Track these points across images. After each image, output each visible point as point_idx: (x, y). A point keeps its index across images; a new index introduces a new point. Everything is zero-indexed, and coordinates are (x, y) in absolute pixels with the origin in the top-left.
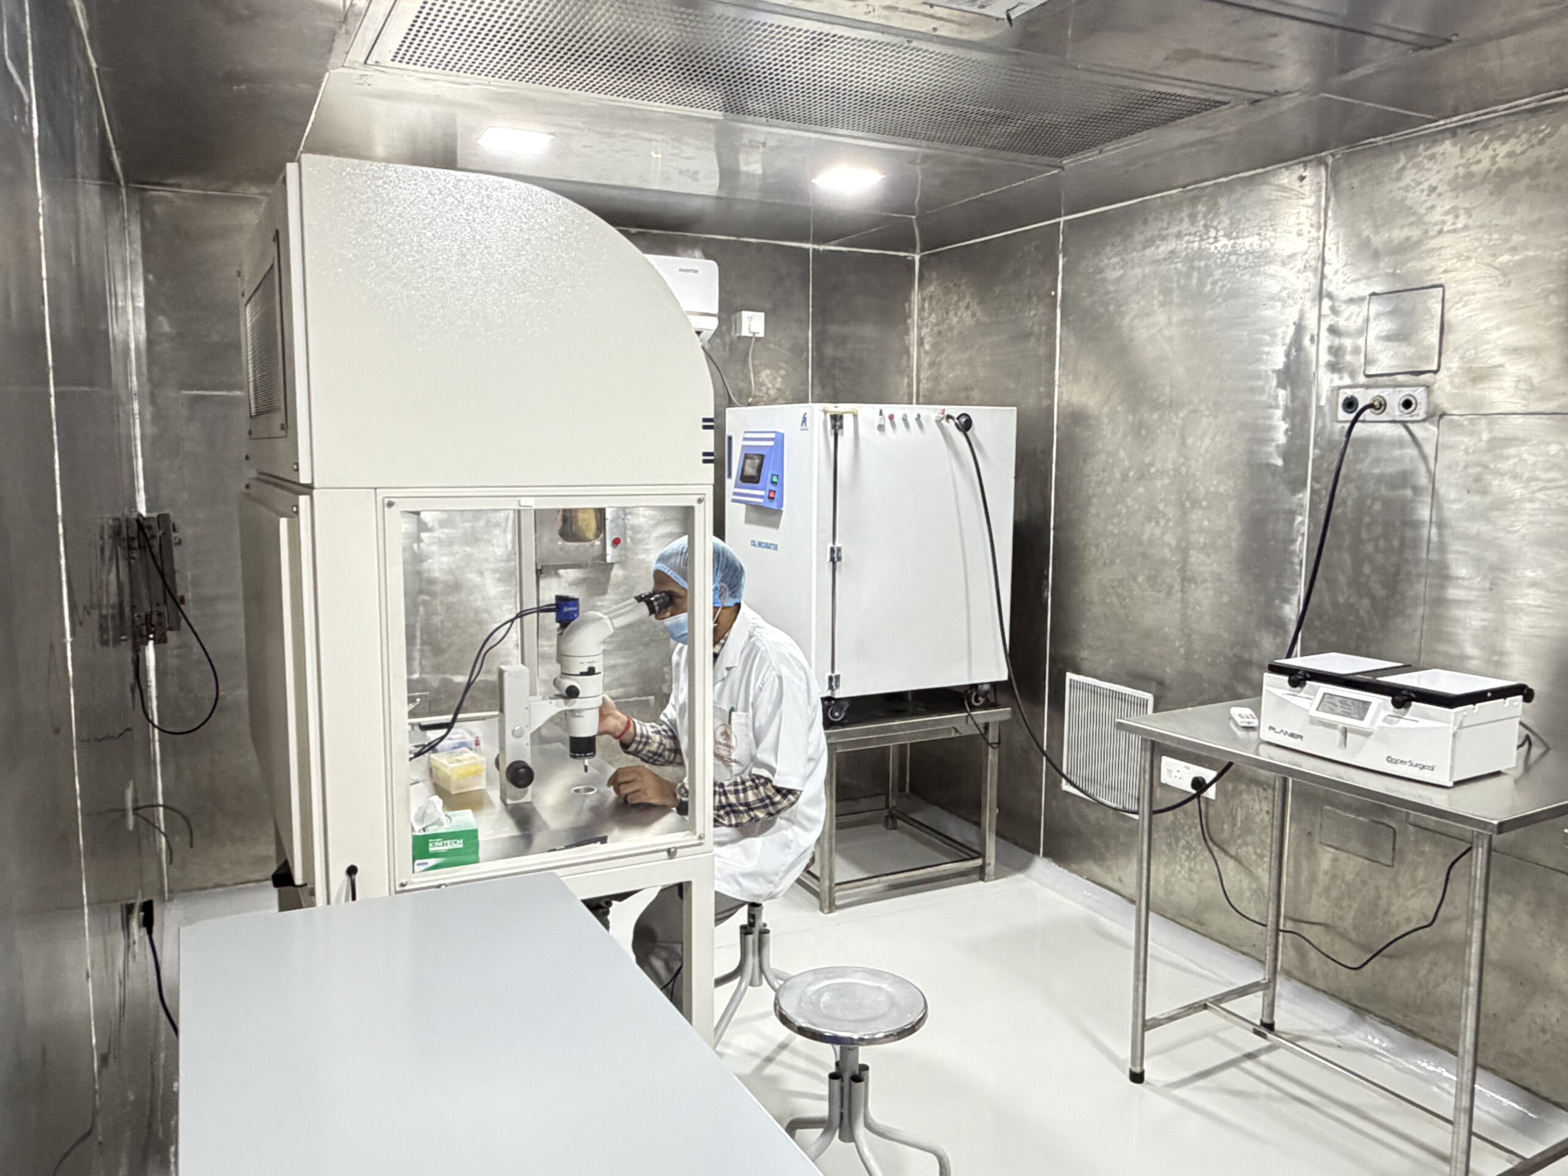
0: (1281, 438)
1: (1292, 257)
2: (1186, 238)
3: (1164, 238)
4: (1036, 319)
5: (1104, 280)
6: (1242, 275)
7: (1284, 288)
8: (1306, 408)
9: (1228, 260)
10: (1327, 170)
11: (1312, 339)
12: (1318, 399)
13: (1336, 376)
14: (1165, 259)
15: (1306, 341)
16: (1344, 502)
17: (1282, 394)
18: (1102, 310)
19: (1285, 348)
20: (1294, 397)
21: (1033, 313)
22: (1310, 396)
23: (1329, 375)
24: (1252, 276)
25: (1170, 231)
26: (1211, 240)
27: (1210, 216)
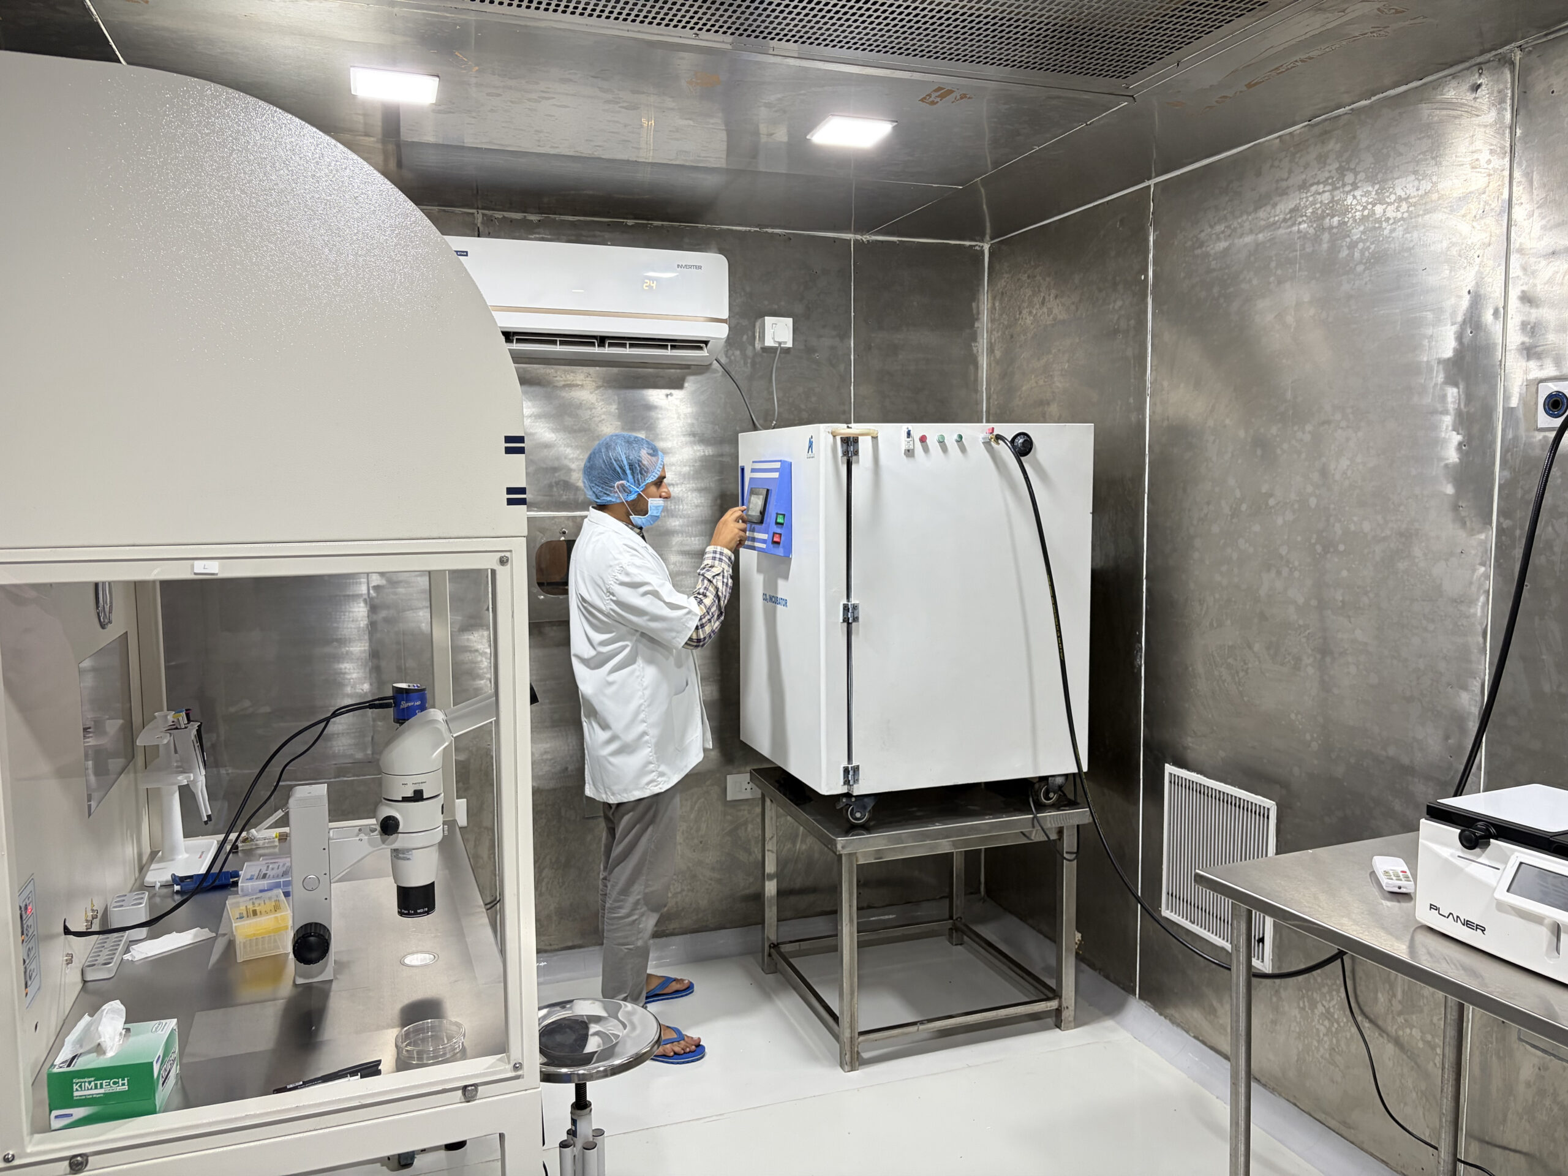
0: (1452, 456)
1: (1464, 198)
2: (1314, 188)
3: (1284, 193)
4: (1123, 312)
5: (1207, 255)
6: (1393, 231)
7: (1454, 244)
8: (1488, 412)
9: (1373, 213)
10: (1512, 72)
11: (1496, 313)
12: (1507, 398)
13: (1533, 364)
14: (1285, 220)
15: (1488, 317)
16: (1549, 545)
17: (1452, 393)
18: (1203, 294)
19: (1455, 328)
20: (1469, 397)
21: (1119, 303)
22: (1495, 394)
23: (1523, 363)
24: (1406, 231)
25: (1290, 182)
26: (1348, 188)
27: (1346, 155)
